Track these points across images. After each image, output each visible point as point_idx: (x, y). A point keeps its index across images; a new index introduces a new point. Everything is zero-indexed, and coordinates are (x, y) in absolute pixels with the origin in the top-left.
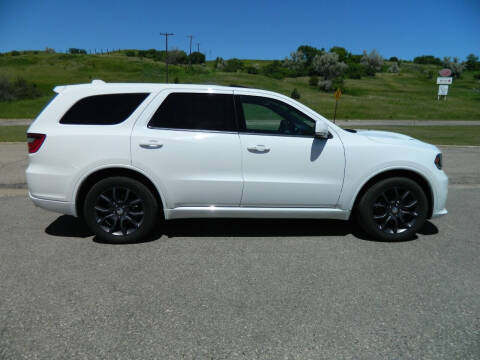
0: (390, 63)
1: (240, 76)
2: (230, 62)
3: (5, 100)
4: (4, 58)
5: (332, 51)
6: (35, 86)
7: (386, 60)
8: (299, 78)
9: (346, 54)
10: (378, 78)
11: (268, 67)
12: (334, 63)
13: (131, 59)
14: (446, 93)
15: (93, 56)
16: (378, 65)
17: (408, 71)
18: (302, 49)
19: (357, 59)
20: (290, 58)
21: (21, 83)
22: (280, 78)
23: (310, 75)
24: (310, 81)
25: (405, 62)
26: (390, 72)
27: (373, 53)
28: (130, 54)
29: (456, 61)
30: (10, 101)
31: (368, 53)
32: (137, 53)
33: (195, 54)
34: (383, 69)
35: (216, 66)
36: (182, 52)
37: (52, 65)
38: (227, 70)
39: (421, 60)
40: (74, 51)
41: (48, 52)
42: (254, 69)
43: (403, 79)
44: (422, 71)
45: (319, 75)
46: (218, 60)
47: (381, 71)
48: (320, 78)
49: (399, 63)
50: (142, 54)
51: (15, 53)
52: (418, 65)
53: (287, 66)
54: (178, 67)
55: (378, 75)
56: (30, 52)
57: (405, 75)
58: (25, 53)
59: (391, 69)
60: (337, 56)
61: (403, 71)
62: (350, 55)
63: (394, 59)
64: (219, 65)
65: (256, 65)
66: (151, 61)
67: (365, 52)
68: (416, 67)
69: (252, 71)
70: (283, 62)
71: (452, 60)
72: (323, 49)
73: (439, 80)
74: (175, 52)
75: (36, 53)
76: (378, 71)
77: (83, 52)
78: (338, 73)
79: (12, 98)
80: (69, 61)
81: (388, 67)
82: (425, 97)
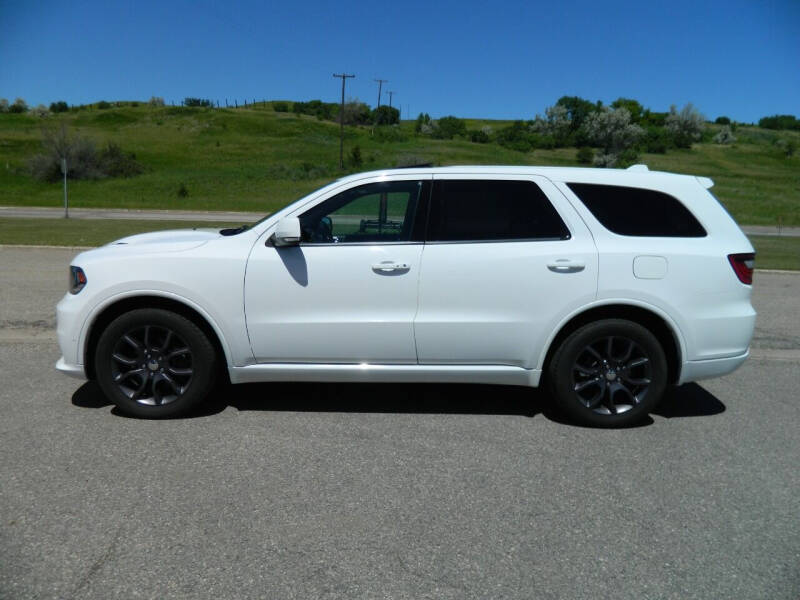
0: (716, 128)
1: (460, 146)
2: (442, 121)
3: (87, 178)
4: (86, 113)
5: (617, 105)
6: (134, 156)
7: (709, 122)
8: (558, 151)
9: (640, 110)
10: (695, 153)
11: (505, 130)
12: (622, 127)
13: (282, 115)
15: (223, 111)
16: (695, 130)
17: (750, 142)
18: (564, 101)
19: (659, 120)
20: (544, 117)
21: (113, 152)
22: (525, 151)
23: (578, 145)
24: (579, 156)
25: (743, 125)
26: (717, 142)
27: (688, 108)
28: (281, 107)
30: (96, 179)
31: (679, 110)
32: (290, 107)
33: (385, 107)
34: (705, 138)
35: (418, 129)
36: (364, 106)
37: (159, 124)
38: (438, 136)
39: (770, 123)
40: (194, 103)
41: (154, 103)
42: (482, 134)
43: (741, 154)
44: (774, 141)
45: (594, 145)
46: (424, 119)
47: (700, 140)
48: (595, 150)
49: (734, 127)
50: (300, 108)
51: (103, 105)
52: (766, 132)
53: (538, 130)
54: (358, 129)
55: (695, 146)
56: (127, 104)
57: (744, 148)
58: (118, 105)
59: (719, 137)
60: (628, 115)
61: (741, 142)
62: (647, 113)
63: (723, 121)
64: (425, 127)
65: (487, 129)
66: (314, 119)
67: (672, 108)
68: (763, 135)
69: (479, 137)
70: (531, 123)
72: (600, 103)
74: (353, 105)
75: (135, 105)
76: (697, 141)
77: (206, 104)
78: (627, 144)
79: (99, 174)
80: (186, 118)
81: (715, 134)
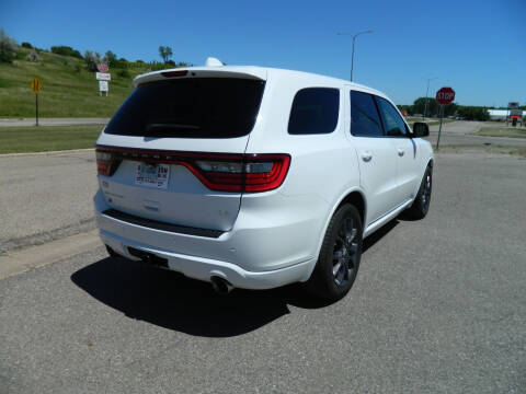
0: (24, 50)
7: (18, 45)
10: (16, 67)
14: (107, 89)
16: (11, 50)
17: (51, 62)
26: (29, 60)
29: (98, 56)
34: (20, 56)
44: (65, 63)
47: (17, 58)
49: (37, 51)
55: (15, 62)
57: (49, 66)
59: (29, 56)
61: (45, 61)
63: (27, 46)
68: (57, 58)
71: (94, 55)
73: (98, 75)
82: (86, 93)
